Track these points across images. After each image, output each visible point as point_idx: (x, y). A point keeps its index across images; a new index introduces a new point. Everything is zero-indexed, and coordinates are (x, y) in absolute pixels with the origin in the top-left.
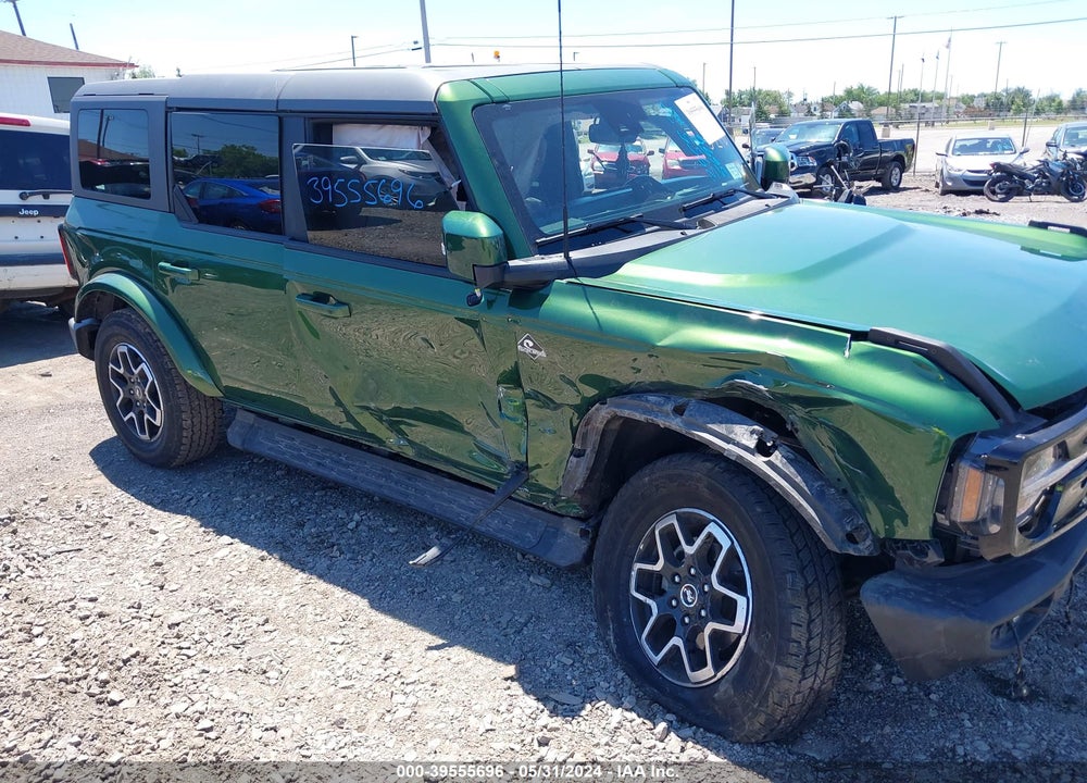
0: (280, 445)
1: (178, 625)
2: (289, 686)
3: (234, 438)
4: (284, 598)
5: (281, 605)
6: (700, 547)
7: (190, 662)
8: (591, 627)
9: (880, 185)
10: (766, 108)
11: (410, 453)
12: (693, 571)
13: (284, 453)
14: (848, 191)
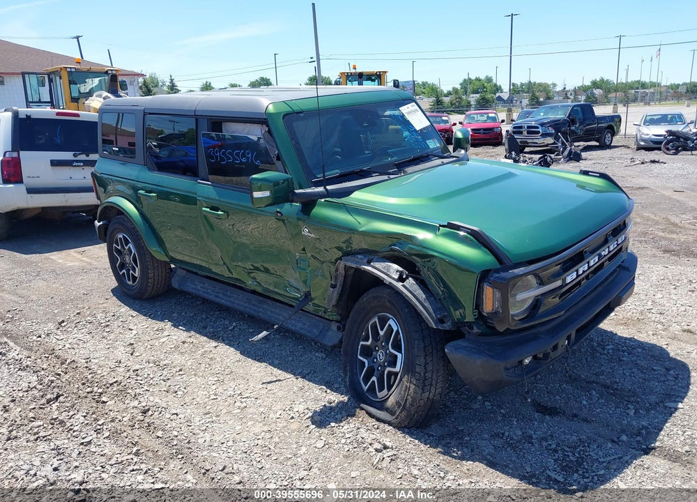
0: (197, 287)
1: (137, 370)
2: (187, 398)
3: (175, 284)
4: (191, 360)
5: (189, 363)
6: (386, 331)
7: (141, 386)
8: (340, 376)
9: (598, 144)
10: (537, 94)
11: (259, 290)
12: (383, 344)
13: (200, 291)
14: (569, 149)
